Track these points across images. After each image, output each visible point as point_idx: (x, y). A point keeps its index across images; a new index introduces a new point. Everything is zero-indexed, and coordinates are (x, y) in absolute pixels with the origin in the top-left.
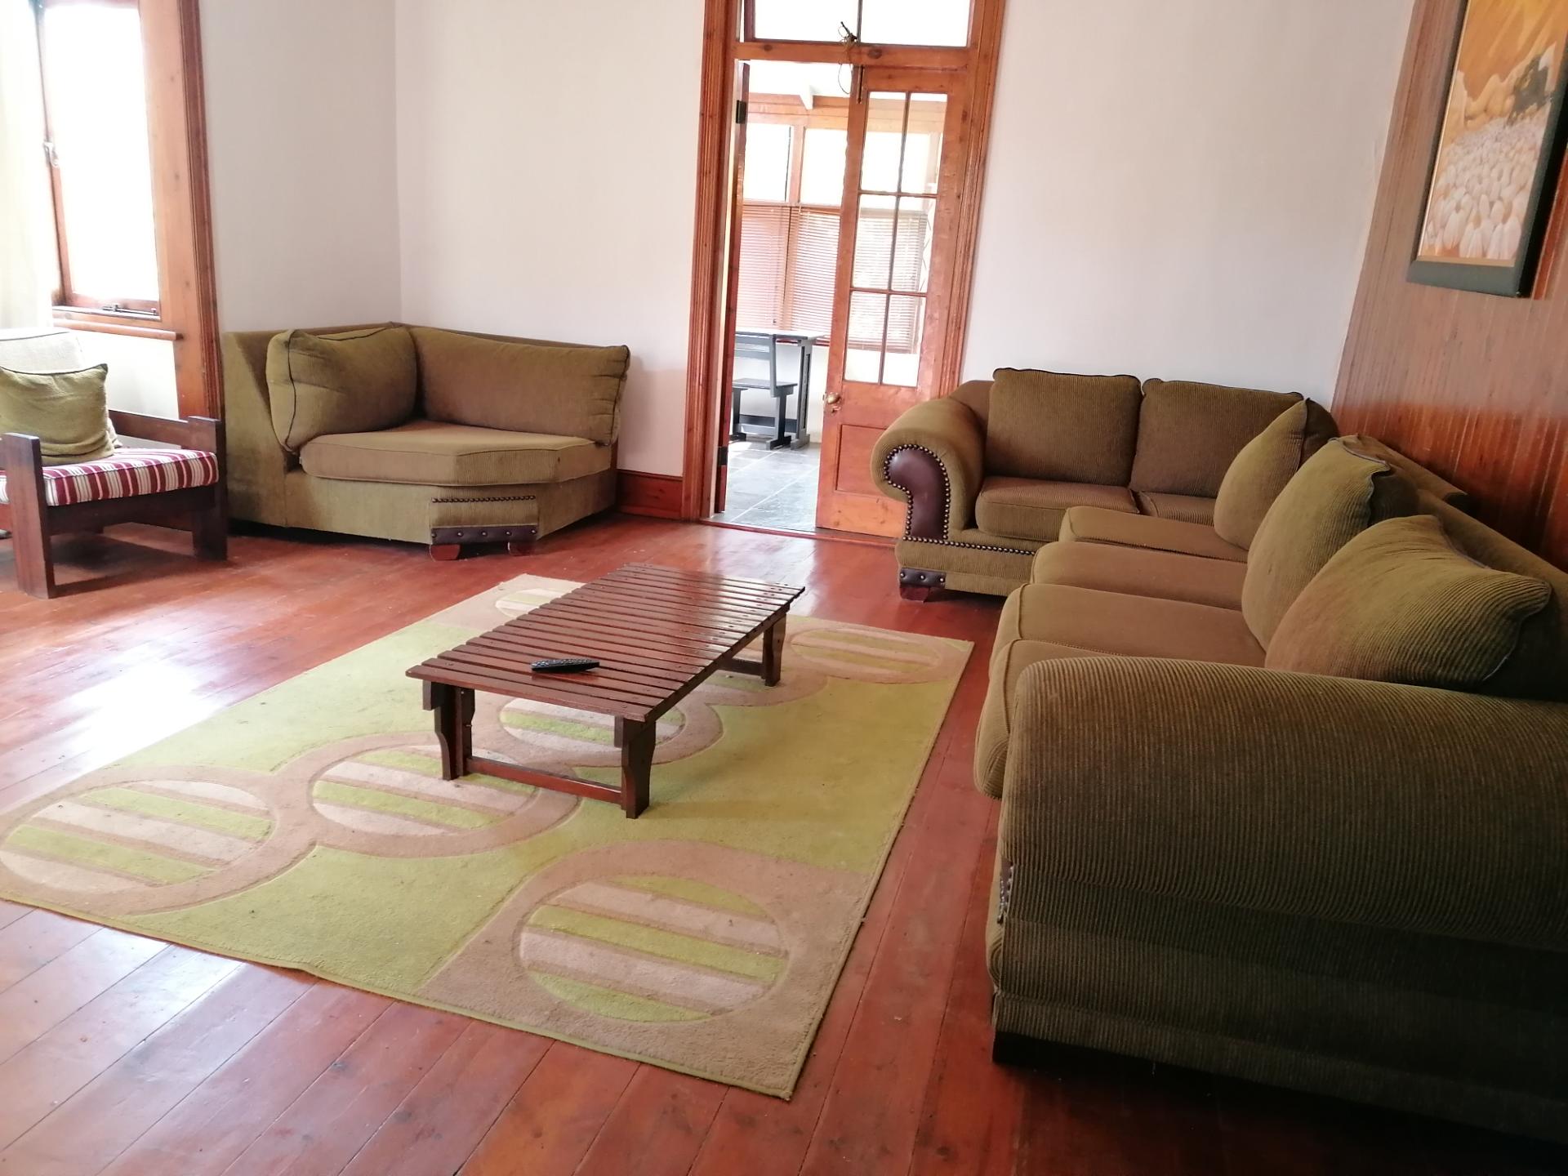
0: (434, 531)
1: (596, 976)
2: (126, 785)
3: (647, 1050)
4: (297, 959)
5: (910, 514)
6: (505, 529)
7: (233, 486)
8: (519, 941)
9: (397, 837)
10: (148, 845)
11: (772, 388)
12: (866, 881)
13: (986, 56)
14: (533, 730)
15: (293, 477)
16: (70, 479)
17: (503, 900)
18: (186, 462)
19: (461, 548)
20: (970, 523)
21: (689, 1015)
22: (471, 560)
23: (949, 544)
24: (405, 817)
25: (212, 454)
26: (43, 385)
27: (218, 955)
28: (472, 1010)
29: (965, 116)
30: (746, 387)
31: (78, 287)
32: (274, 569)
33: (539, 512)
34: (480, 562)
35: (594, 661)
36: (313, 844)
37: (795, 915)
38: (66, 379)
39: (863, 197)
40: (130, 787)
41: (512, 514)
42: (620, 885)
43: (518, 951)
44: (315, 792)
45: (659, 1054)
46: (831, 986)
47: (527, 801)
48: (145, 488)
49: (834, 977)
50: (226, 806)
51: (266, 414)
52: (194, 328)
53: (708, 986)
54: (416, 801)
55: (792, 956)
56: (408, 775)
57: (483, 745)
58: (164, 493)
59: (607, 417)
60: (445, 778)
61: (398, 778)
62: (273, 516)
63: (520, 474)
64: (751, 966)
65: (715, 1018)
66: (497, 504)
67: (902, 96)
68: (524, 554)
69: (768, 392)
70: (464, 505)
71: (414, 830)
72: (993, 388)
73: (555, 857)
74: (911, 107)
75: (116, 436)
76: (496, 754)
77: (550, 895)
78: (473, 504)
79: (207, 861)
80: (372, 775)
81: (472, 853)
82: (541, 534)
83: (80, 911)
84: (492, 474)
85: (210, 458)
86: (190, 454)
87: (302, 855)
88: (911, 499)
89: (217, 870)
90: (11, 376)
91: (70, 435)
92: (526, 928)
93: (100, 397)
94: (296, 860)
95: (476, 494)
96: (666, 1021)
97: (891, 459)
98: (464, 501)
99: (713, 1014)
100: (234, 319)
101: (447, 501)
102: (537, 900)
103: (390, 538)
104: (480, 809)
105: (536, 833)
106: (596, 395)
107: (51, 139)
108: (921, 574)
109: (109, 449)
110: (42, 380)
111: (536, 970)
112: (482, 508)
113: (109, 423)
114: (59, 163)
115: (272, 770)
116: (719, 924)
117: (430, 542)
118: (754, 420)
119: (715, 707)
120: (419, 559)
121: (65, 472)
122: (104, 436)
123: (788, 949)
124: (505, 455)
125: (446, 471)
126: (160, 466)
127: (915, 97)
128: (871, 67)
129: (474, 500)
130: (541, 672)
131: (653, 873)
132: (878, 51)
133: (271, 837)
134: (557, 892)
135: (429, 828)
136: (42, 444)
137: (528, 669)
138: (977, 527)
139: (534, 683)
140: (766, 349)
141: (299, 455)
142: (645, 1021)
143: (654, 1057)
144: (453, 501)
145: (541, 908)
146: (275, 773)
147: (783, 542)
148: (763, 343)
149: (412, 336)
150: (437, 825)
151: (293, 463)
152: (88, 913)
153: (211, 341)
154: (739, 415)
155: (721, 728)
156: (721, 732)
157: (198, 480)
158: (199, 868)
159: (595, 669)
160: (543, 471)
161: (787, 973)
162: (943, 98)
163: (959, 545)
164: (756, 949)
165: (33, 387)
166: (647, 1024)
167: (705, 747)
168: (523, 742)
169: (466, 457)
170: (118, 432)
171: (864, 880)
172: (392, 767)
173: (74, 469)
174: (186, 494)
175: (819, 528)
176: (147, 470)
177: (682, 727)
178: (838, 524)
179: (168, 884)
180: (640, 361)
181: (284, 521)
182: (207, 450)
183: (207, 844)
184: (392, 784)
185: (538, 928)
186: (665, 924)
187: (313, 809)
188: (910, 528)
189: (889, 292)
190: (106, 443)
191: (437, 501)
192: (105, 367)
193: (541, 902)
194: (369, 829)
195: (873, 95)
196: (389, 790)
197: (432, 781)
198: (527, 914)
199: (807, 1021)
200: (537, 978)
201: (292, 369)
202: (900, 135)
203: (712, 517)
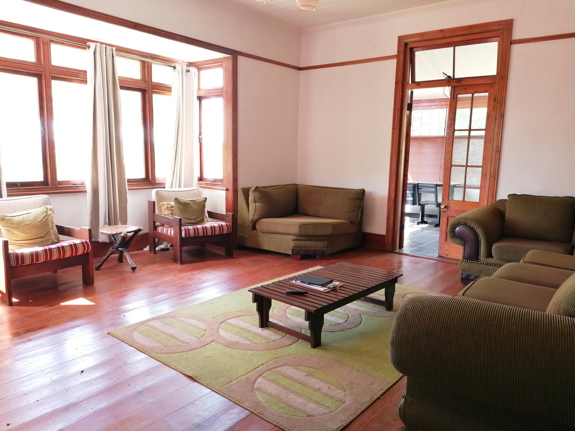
0: (292, 250)
1: (275, 396)
2: (173, 318)
3: (279, 422)
4: (191, 374)
5: (464, 251)
6: (316, 251)
7: (239, 234)
8: (257, 381)
9: (237, 343)
10: (171, 335)
11: (436, 204)
12: (388, 383)
13: (502, 78)
14: (295, 316)
15: (254, 232)
16: (189, 230)
17: (258, 367)
18: (222, 226)
19: (301, 256)
20: (489, 255)
21: (299, 414)
22: (304, 260)
23: (481, 263)
24: (242, 337)
25: (230, 224)
26: (188, 203)
27: (173, 369)
28: (232, 398)
29: (495, 100)
30: (427, 204)
31: (205, 176)
32: (243, 260)
33: (328, 245)
34: (307, 261)
35: (306, 291)
36: (213, 341)
37: (354, 390)
38: (195, 202)
39: (456, 132)
40: (174, 319)
41: (319, 245)
42: (297, 369)
43: (255, 383)
44: (221, 326)
45: (283, 424)
46: (356, 416)
47: (282, 338)
48: (209, 233)
49: (358, 413)
50: (195, 327)
51: (248, 212)
52: (231, 187)
53: (311, 407)
54: (248, 333)
55: (346, 403)
56: (249, 325)
57: (277, 319)
58: (215, 235)
59: (355, 213)
60: (260, 327)
61: (246, 325)
62: (249, 244)
63: (321, 232)
64: (329, 404)
65: (308, 418)
66: (313, 242)
67: (470, 95)
68: (322, 259)
69: (434, 205)
70: (302, 242)
71: (243, 341)
72: (507, 202)
73: (282, 356)
74: (474, 98)
75: (208, 218)
76: (279, 322)
77: (274, 368)
78: (305, 242)
79: (183, 342)
80: (239, 323)
81: (257, 351)
82: (328, 253)
83: (145, 351)
84: (310, 232)
85: (229, 225)
86: (224, 223)
87: (209, 344)
88: (465, 245)
89: (184, 345)
90: (180, 200)
91: (193, 217)
92: (261, 377)
93: (204, 207)
94: (206, 345)
95: (305, 238)
96: (291, 415)
97: (455, 229)
98: (302, 240)
99: (308, 416)
100: (241, 184)
101: (297, 240)
102: (269, 369)
103: (280, 252)
104: (265, 338)
105: (279, 348)
106: (352, 206)
107: (201, 135)
108: (470, 275)
109: (204, 222)
110: (188, 202)
111: (258, 390)
112: (308, 243)
113: (207, 215)
114: (203, 141)
115: (213, 318)
116: (325, 387)
117: (291, 254)
118: (430, 216)
119: (361, 315)
120: (287, 259)
121: (188, 228)
122: (203, 218)
123: (346, 401)
124: (315, 225)
125: (295, 230)
126: (214, 227)
127: (475, 95)
128: (457, 86)
129: (306, 240)
130: (288, 294)
131: (311, 367)
132: (460, 80)
133: (203, 337)
134: (277, 367)
135: (248, 341)
136: (182, 219)
137: (285, 292)
138: (493, 257)
139: (286, 297)
140: (433, 190)
141: (256, 225)
142: (284, 413)
143: (281, 425)
144: (299, 240)
145: (269, 372)
146: (213, 319)
147: (421, 261)
148: (432, 187)
149: (297, 187)
150: (250, 341)
151: (254, 228)
152: (146, 351)
153: (235, 191)
154: (424, 214)
155: (361, 323)
156: (360, 324)
157: (225, 232)
158: (180, 343)
159: (307, 294)
160: (329, 231)
161: (341, 408)
162: (487, 94)
163: (486, 264)
164: (334, 398)
165: (186, 204)
166: (284, 414)
167: (352, 328)
168: (289, 319)
169: (302, 226)
170: (209, 217)
171: (387, 383)
172: (246, 322)
173: (190, 227)
174: (221, 235)
175: (440, 256)
176: (210, 228)
177: (346, 321)
178: (447, 255)
179: (170, 347)
180: (371, 194)
181: (251, 246)
182: (229, 223)
183: (186, 337)
184: (243, 327)
185: (265, 378)
186: (306, 384)
187: (218, 331)
188: (464, 256)
189: (467, 166)
190: (204, 220)
191: (294, 240)
192: (206, 198)
193: (270, 370)
194: (230, 339)
195: (459, 96)
196: (242, 328)
197: (256, 327)
198: (263, 373)
199: (340, 425)
200: (257, 392)
201: (255, 198)
202: (470, 109)
203: (397, 250)
